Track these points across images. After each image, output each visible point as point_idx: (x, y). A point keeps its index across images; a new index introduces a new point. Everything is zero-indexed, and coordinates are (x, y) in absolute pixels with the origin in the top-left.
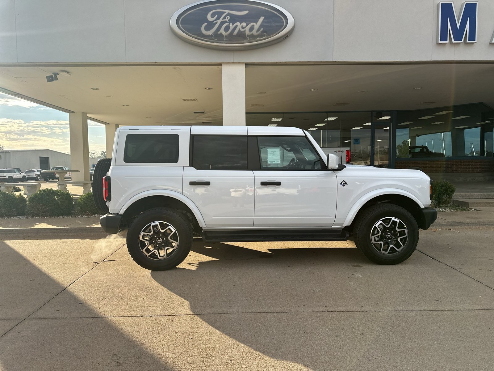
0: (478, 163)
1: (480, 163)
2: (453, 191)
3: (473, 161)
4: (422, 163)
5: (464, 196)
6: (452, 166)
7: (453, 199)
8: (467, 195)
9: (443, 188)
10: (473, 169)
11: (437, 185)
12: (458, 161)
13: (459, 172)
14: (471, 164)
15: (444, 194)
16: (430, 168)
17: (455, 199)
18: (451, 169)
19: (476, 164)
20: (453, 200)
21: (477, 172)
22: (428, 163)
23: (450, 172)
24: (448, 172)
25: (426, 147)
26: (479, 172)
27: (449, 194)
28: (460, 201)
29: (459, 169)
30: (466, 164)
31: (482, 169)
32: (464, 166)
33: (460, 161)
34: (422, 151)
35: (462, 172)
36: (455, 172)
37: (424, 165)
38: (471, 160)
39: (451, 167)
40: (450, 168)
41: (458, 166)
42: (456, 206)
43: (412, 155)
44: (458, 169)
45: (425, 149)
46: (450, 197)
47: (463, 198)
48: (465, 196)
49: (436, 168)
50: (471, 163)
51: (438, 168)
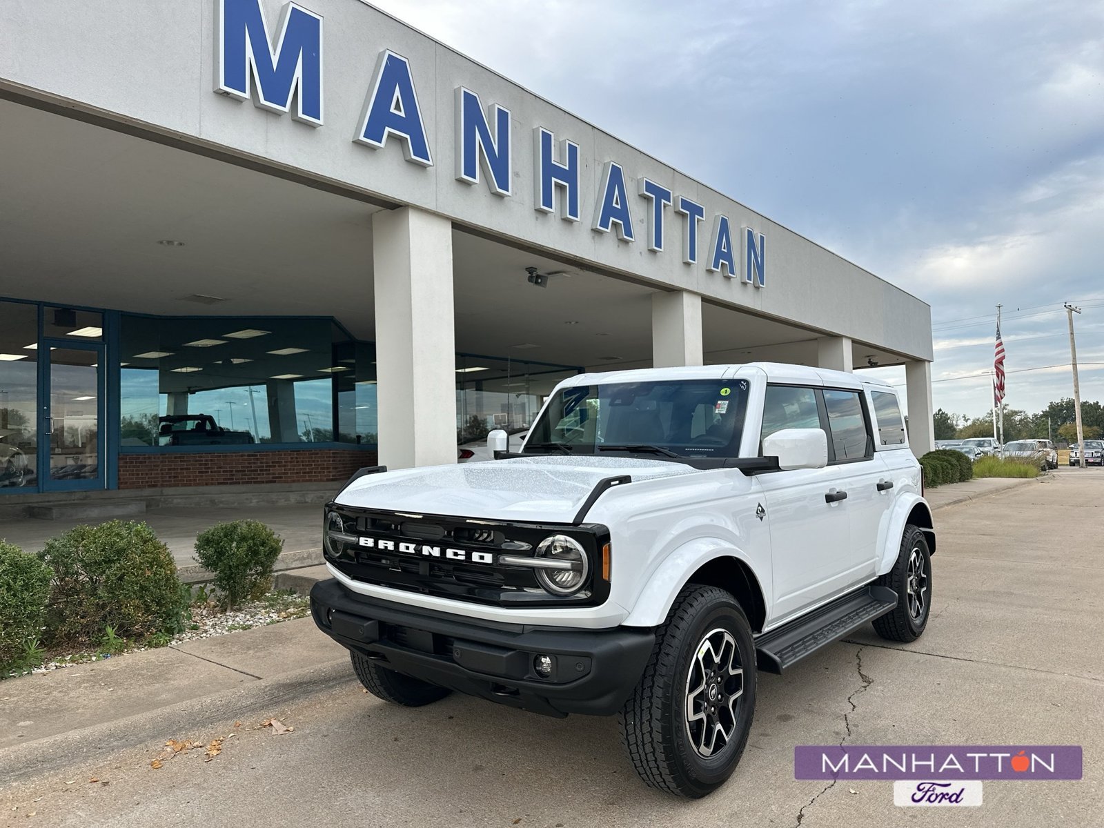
0: (330, 457)
1: (334, 457)
2: (274, 551)
3: (317, 454)
4: (196, 461)
5: (305, 559)
6: (270, 466)
7: (277, 571)
8: (314, 556)
9: (245, 546)
10: (320, 472)
11: (225, 536)
12: (285, 455)
13: (286, 482)
14: (314, 461)
15: (246, 565)
16: (215, 472)
17: (280, 570)
18: (269, 474)
19: (325, 461)
20: (276, 574)
21: (328, 480)
22: (211, 460)
23: (267, 482)
24: (263, 482)
25: (210, 419)
26: (333, 480)
27: (262, 564)
28: (296, 578)
29: (288, 473)
30: (303, 462)
31: (340, 471)
32: (299, 465)
33: (290, 454)
34: (200, 427)
35: (294, 481)
36: (279, 482)
37: (201, 465)
38: (313, 451)
39: (269, 470)
40: (266, 470)
41: (285, 466)
42: (285, 592)
43: (174, 438)
44: (284, 473)
45: (207, 422)
46: (265, 573)
47: (303, 565)
48: (309, 556)
49: (232, 471)
50: (315, 457)
51: (236, 471)
